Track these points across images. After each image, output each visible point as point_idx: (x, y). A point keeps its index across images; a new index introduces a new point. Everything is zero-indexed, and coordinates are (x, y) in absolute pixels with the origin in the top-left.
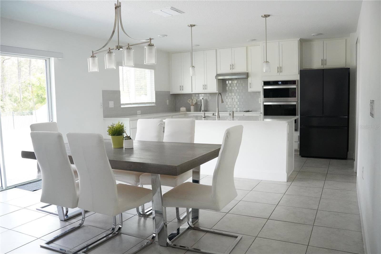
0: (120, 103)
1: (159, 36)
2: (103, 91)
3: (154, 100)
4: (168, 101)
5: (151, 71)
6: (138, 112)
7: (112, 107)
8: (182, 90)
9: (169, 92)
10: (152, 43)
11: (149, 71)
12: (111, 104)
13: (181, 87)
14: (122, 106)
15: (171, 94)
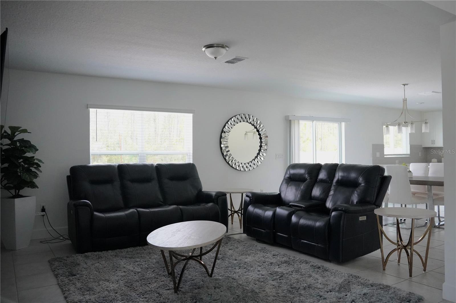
0: (384, 153)
1: (417, 103)
2: (373, 145)
3: (409, 152)
4: (420, 153)
5: (406, 128)
6: (396, 161)
7: (378, 157)
8: (433, 143)
9: (422, 145)
10: (427, 122)
11: (405, 129)
12: (378, 155)
13: (433, 141)
14: (385, 156)
15: (423, 148)
